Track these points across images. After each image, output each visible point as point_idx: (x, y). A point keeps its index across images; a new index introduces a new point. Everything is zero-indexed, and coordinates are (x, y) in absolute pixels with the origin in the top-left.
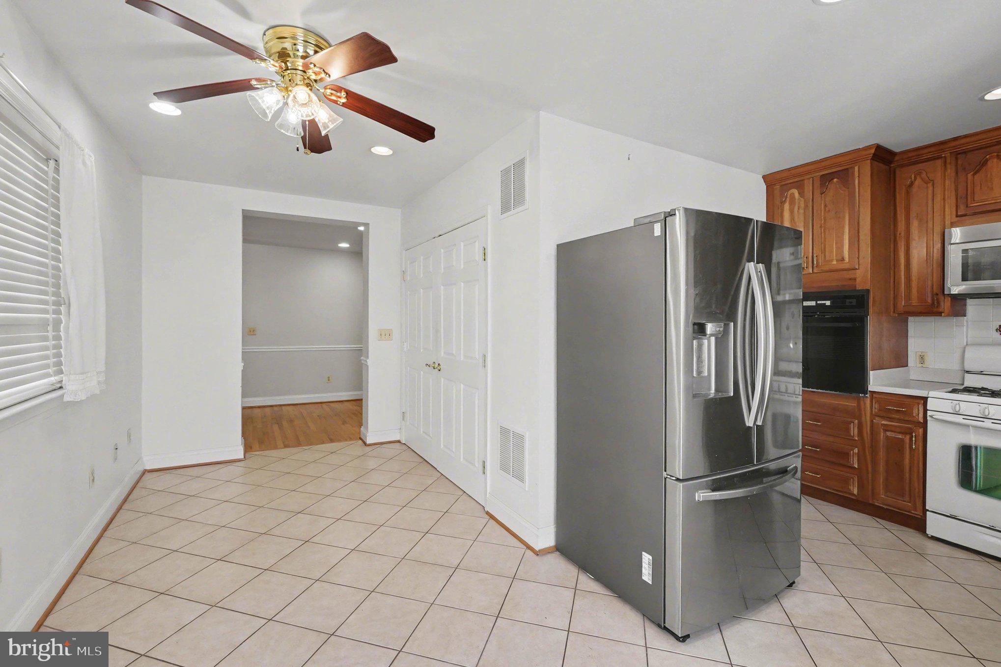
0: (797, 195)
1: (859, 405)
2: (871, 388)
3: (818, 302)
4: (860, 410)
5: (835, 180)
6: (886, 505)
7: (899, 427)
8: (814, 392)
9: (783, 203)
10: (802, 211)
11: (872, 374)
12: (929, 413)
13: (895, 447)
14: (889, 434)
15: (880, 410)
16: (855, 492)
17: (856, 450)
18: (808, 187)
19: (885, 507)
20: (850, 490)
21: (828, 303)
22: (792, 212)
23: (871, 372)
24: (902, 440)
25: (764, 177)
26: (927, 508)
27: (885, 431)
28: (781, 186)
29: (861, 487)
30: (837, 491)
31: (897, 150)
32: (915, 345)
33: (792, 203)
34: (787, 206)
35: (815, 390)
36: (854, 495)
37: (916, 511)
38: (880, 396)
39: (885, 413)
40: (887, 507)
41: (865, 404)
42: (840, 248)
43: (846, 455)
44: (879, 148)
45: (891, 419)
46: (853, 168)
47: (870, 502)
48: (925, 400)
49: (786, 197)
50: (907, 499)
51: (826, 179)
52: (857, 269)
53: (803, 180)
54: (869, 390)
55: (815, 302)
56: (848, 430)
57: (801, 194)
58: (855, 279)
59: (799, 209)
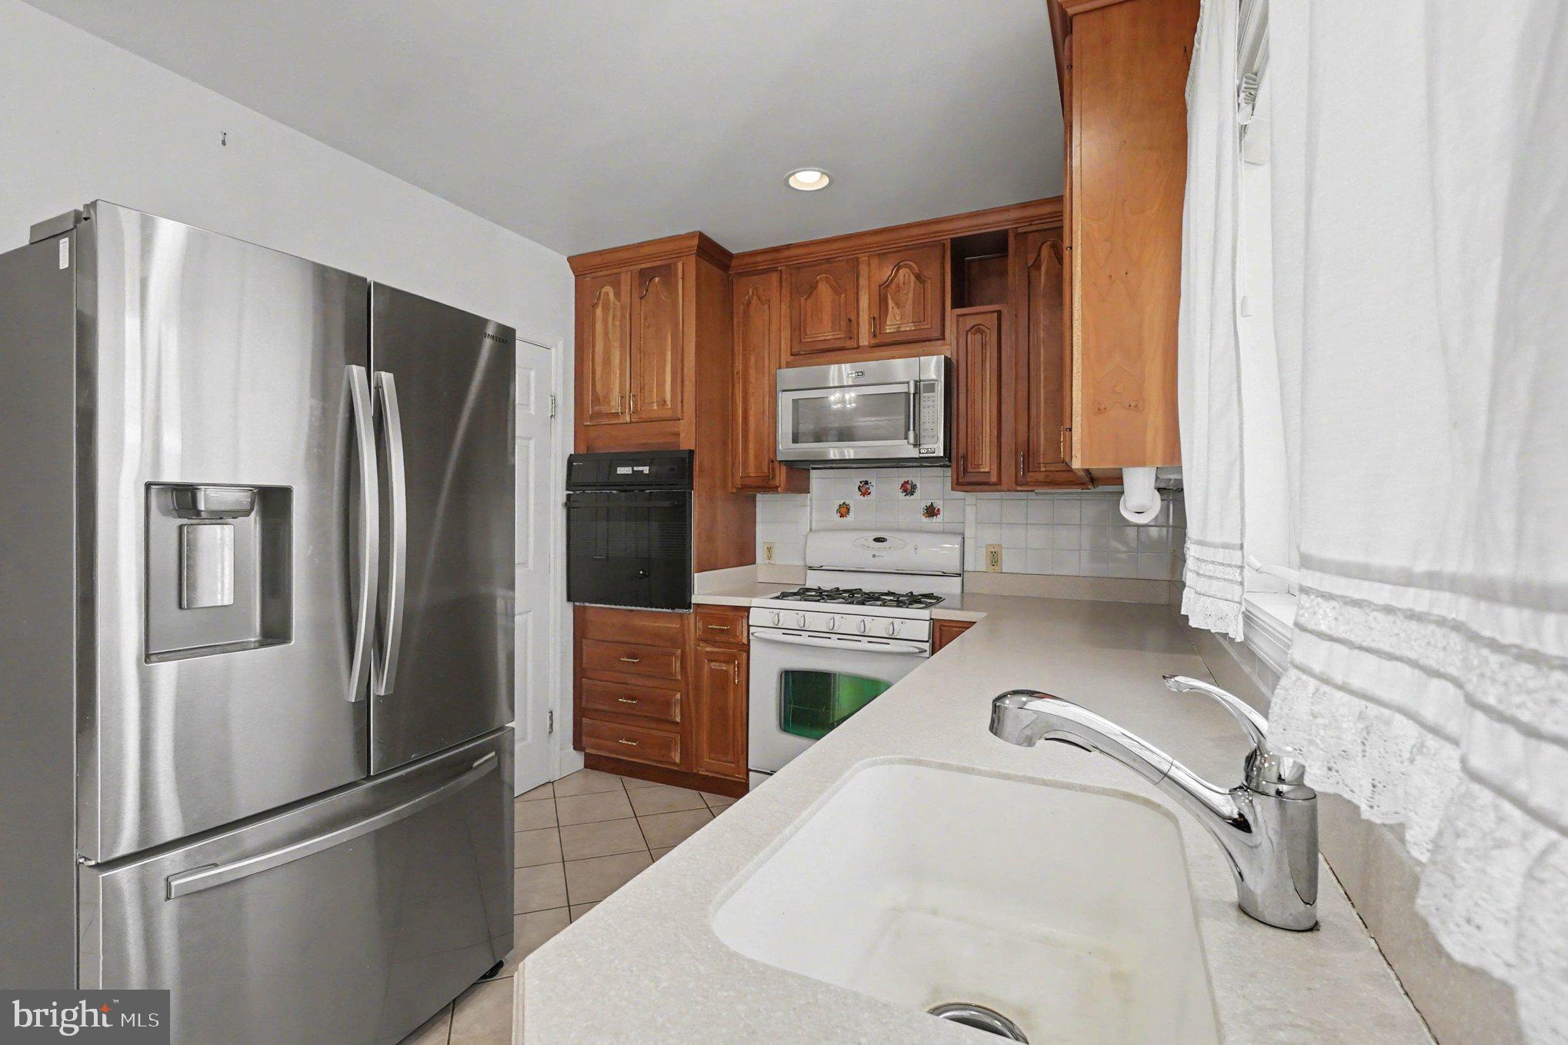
0: (611, 295)
1: (682, 625)
2: (696, 599)
3: (636, 469)
4: (683, 636)
5: (657, 279)
6: (712, 772)
7: (724, 653)
8: (632, 611)
9: (595, 306)
10: (618, 323)
11: (698, 578)
12: (752, 630)
13: (721, 682)
14: (714, 665)
15: (704, 632)
16: (677, 760)
17: (678, 696)
18: (625, 288)
19: (710, 775)
20: (671, 758)
21: (646, 470)
22: (605, 321)
23: (696, 575)
24: (726, 672)
25: (570, 259)
26: (749, 767)
27: (710, 661)
28: (593, 278)
29: (684, 754)
30: (657, 762)
31: (734, 251)
32: (763, 534)
33: (606, 309)
34: (599, 311)
35: (633, 608)
36: (675, 764)
37: (739, 774)
38: (705, 611)
39: (708, 637)
40: (714, 775)
41: (689, 623)
42: (661, 385)
43: (668, 704)
44: (702, 237)
45: (714, 643)
46: (675, 264)
47: (695, 771)
48: (747, 609)
49: (599, 298)
50: (730, 757)
51: (645, 277)
52: (679, 419)
53: (620, 273)
54: (693, 602)
55: (630, 468)
56: (670, 665)
57: (617, 295)
58: (677, 435)
59: (613, 319)
